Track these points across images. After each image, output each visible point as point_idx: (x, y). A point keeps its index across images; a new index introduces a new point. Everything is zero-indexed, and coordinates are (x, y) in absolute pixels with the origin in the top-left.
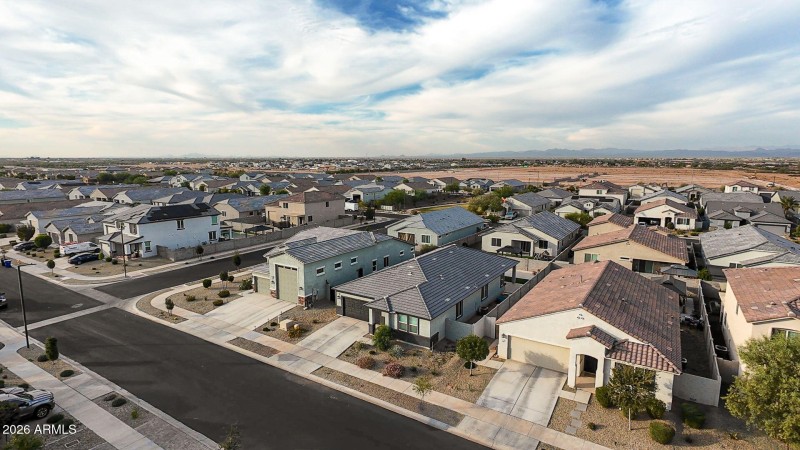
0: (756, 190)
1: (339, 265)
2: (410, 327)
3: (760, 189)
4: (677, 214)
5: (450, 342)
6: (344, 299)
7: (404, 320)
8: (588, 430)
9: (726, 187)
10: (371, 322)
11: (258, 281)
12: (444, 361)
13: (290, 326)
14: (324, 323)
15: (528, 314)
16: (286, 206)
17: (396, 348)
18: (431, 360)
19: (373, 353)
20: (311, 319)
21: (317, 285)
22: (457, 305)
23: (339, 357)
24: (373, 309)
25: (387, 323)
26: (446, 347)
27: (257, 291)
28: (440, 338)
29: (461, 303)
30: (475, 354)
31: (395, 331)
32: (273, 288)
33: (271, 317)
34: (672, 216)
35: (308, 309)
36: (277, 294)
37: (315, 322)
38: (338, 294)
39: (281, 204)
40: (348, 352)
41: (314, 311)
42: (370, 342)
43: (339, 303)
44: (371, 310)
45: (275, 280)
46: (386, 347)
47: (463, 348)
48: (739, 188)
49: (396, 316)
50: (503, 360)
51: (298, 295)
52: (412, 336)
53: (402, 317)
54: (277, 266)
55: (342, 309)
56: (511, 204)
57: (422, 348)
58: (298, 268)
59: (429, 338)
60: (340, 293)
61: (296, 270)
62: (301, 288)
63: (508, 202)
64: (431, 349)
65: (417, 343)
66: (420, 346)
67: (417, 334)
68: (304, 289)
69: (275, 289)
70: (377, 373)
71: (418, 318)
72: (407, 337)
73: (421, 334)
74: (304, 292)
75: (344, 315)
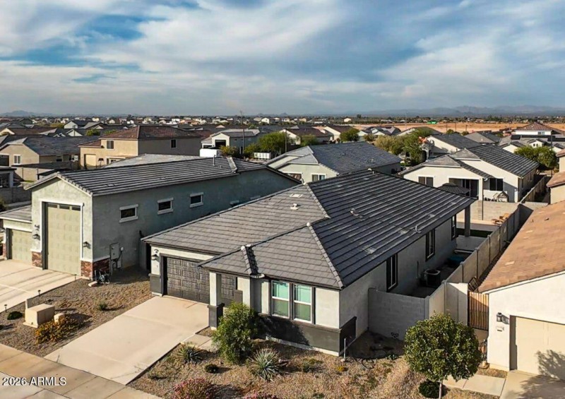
1: (166, 205)
2: (294, 308)
5: (379, 338)
6: (164, 260)
7: (283, 292)
10: (214, 303)
11: (14, 238)
12: (373, 382)
13: (44, 318)
14: (121, 308)
16: (111, 145)
17: (265, 356)
18: (344, 379)
19: (214, 369)
20: (97, 302)
21: (120, 241)
22: (388, 260)
23: (134, 383)
24: (220, 273)
25: (246, 300)
26: (373, 349)
27: (10, 257)
28: (359, 331)
29: (395, 257)
30: (454, 360)
31: (262, 318)
32: (38, 248)
33: (11, 304)
35: (99, 284)
36: (43, 260)
37: (104, 308)
38: (154, 250)
39: (104, 143)
40: (158, 370)
41: (109, 288)
42: (208, 344)
43: (156, 268)
44: (213, 276)
45: (40, 234)
46: (243, 355)
47: (422, 347)
49: (265, 286)
50: (500, 374)
51: (81, 259)
52: (298, 328)
53: (281, 286)
54: (46, 205)
55: (160, 281)
56: (432, 146)
57: (321, 353)
58: (81, 205)
59: (336, 330)
60: (157, 248)
61: (77, 208)
62: (86, 243)
63: (427, 143)
64: (341, 355)
65: (307, 344)
66: (317, 349)
67: (311, 322)
68: (91, 247)
69: (40, 250)
71: (315, 285)
72: (287, 331)
73: (317, 323)
74: (91, 252)
75: (165, 293)
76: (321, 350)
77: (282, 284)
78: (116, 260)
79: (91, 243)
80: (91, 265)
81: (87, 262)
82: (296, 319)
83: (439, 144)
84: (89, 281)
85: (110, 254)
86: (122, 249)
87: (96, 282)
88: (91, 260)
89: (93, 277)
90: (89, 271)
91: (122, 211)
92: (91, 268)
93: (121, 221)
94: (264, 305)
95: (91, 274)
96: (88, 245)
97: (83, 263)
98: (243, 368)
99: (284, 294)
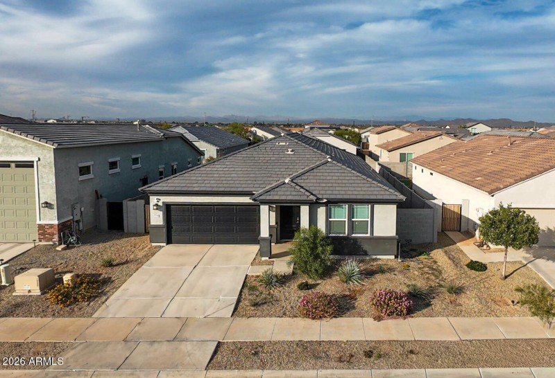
1: (115, 165)
6: (168, 208)
10: (265, 234)
13: (46, 282)
19: (307, 286)
20: (92, 262)
21: (80, 200)
35: (69, 247)
37: (108, 265)
38: (154, 200)
43: (156, 218)
44: (264, 209)
49: (324, 209)
52: (357, 242)
53: (336, 209)
55: (165, 230)
56: (255, 134)
57: (380, 259)
58: (35, 160)
59: (394, 237)
60: (158, 197)
61: (29, 165)
62: (46, 203)
63: (251, 132)
64: (396, 257)
65: (366, 254)
66: (374, 257)
67: (369, 235)
68: (55, 207)
70: (358, 320)
71: (373, 202)
72: (346, 246)
73: (375, 235)
74: (54, 212)
75: (169, 242)
76: (378, 257)
77: (339, 206)
78: (78, 222)
79: (54, 203)
80: (57, 227)
81: (47, 225)
82: (353, 235)
83: (260, 133)
84: (54, 245)
85: (72, 215)
86: (83, 209)
87: (63, 246)
88: (56, 222)
89: (59, 241)
90: (53, 234)
91: (80, 168)
92: (55, 231)
93: (80, 179)
94: (321, 225)
95: (56, 238)
96: (48, 205)
97: (41, 227)
98: (329, 281)
99: (341, 215)
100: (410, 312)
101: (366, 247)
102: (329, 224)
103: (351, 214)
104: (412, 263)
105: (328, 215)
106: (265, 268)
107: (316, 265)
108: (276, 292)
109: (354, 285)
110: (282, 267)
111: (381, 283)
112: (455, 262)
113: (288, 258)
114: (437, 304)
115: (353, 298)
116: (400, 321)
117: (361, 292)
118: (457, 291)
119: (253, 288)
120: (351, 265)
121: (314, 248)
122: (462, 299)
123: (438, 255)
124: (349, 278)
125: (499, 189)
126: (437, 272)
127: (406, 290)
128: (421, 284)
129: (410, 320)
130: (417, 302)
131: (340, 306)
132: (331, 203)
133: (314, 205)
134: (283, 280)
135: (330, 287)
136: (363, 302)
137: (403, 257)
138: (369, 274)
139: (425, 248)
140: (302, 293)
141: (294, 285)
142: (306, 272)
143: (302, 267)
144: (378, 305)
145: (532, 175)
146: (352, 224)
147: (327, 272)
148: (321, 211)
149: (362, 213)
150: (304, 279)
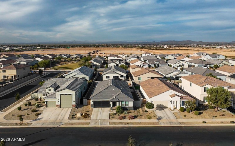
0: (150, 55)
3: (151, 54)
4: (143, 64)
6: (94, 102)
8: (184, 117)
9: (143, 54)
10: (112, 106)
15: (157, 94)
23: (110, 119)
27: (47, 107)
32: (58, 104)
34: (142, 64)
36: (60, 106)
40: (111, 117)
41: (80, 109)
43: (91, 103)
44: (112, 102)
45: (60, 101)
48: (147, 54)
51: (72, 104)
54: (60, 95)
55: (94, 105)
57: (130, 110)
58: (72, 94)
59: (132, 106)
60: (92, 100)
61: (71, 95)
67: (128, 106)
69: (60, 104)
70: (127, 120)
71: (129, 101)
72: (125, 108)
73: (130, 106)
74: (75, 102)
75: (94, 107)
79: (75, 101)
83: (95, 63)
88: (75, 104)
91: (77, 94)
92: (75, 106)
94: (121, 105)
95: (75, 107)
96: (74, 101)
97: (73, 105)
98: (122, 114)
99: (124, 103)
100: (134, 119)
101: (128, 108)
102: (122, 105)
103: (125, 103)
104: (136, 111)
105: (122, 103)
106: (112, 112)
107: (120, 112)
108: (115, 116)
109: (126, 115)
110: (115, 112)
111: (130, 114)
112: (142, 110)
113: (116, 110)
114: (138, 118)
115: (126, 117)
116: (132, 120)
117: (127, 116)
118: (142, 115)
119: (111, 115)
120: (125, 112)
121: (120, 109)
122: (142, 117)
123: (140, 109)
124: (125, 114)
125: (151, 98)
126: (139, 112)
127: (134, 115)
128: (136, 115)
129: (133, 120)
130: (135, 117)
131: (124, 118)
132: (122, 101)
133: (119, 102)
134: (115, 114)
135: (122, 115)
136: (127, 117)
137: (134, 110)
138: (128, 113)
139: (138, 108)
140: (119, 116)
141: (117, 115)
142: (119, 113)
143: (118, 112)
144: (129, 118)
145: (157, 95)
146: (125, 105)
147: (122, 113)
148: (120, 103)
149: (127, 103)
150: (118, 114)
